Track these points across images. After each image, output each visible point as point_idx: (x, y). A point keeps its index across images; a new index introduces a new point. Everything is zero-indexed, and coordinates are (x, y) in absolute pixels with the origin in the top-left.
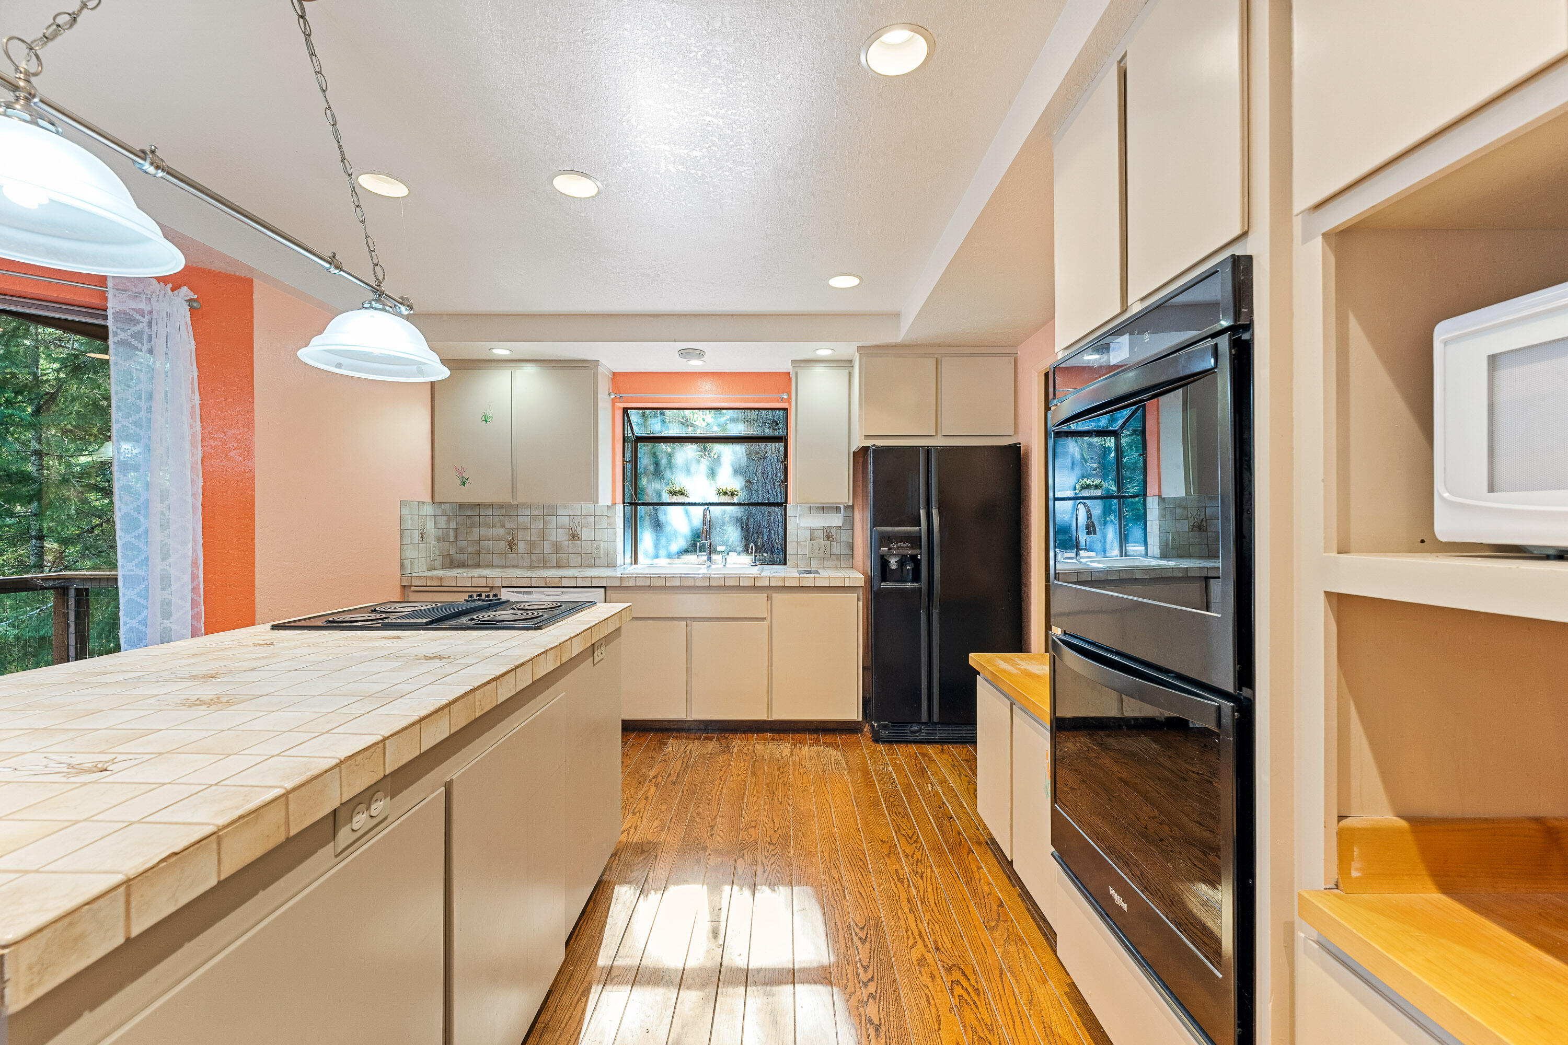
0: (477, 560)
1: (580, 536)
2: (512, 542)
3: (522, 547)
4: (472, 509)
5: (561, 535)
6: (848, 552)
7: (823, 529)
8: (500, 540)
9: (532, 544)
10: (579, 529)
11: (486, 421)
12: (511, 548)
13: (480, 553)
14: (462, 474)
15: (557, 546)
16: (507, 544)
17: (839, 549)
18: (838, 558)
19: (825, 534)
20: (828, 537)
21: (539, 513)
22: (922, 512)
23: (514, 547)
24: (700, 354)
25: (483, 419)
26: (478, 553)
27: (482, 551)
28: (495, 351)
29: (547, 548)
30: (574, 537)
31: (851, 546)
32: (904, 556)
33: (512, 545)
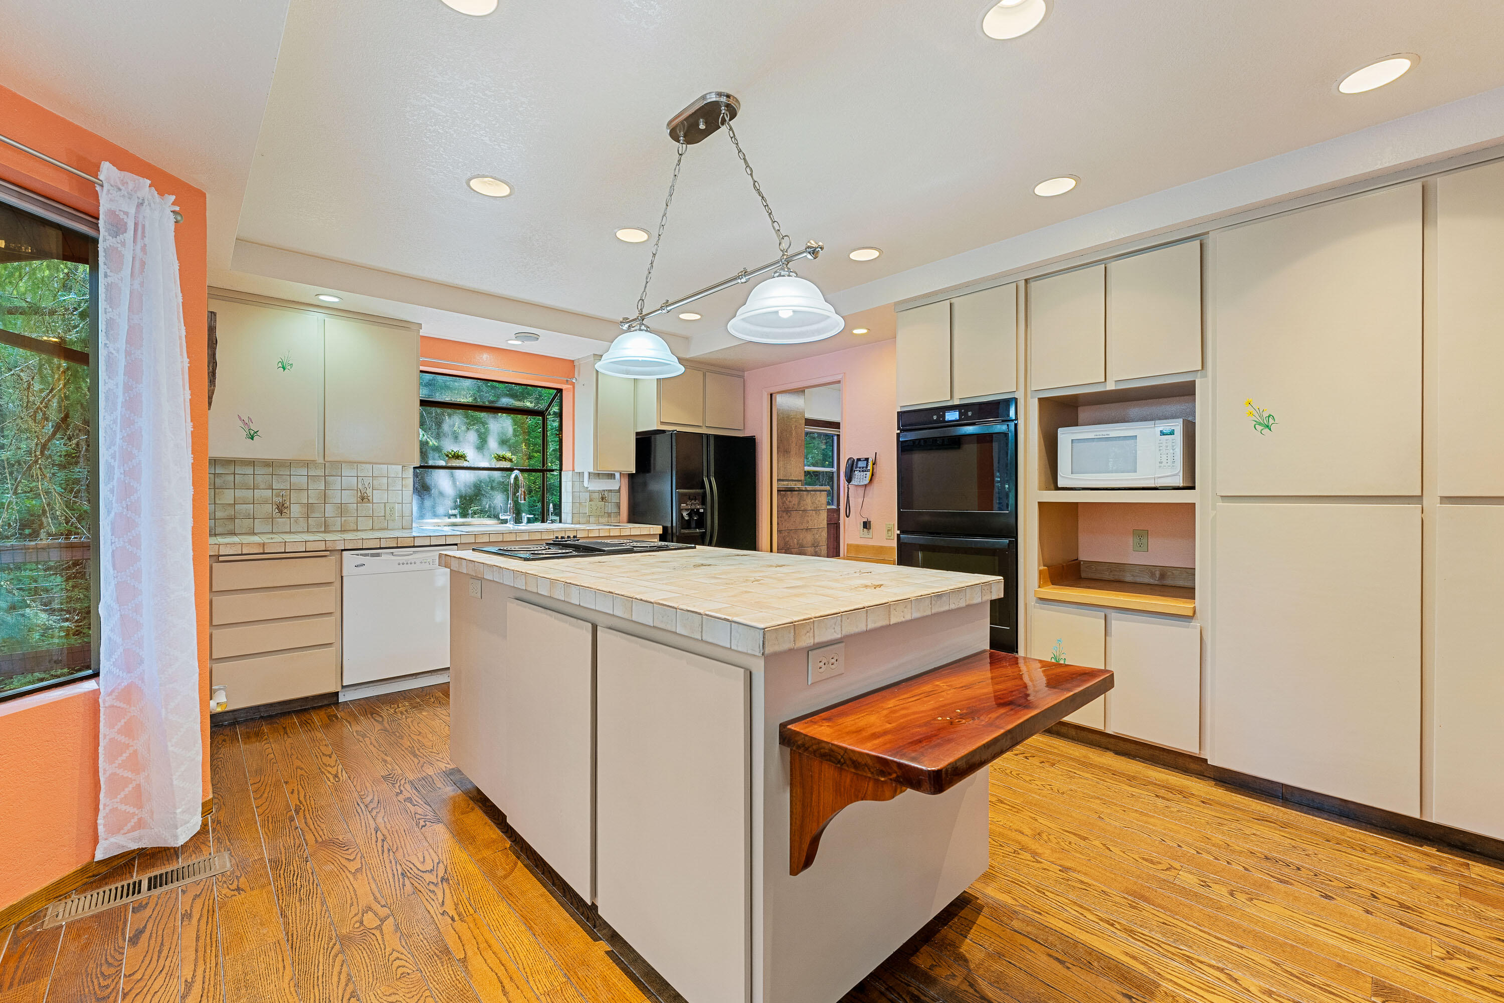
0: (231, 527)
1: (370, 498)
2: (283, 505)
3: (295, 510)
4: (223, 465)
5: (349, 498)
6: (616, 510)
7: (599, 492)
8: (266, 502)
9: (309, 506)
10: (369, 492)
11: (284, 369)
12: (281, 512)
13: (235, 518)
14: (249, 426)
15: (342, 509)
16: (274, 507)
17: (611, 508)
18: (609, 515)
19: (600, 496)
20: (603, 499)
21: (320, 472)
22: (705, 479)
23: (285, 511)
24: (536, 337)
25: (280, 365)
26: (233, 519)
27: (237, 515)
28: (322, 297)
29: (330, 510)
30: (363, 498)
31: (618, 505)
32: (692, 510)
33: (281, 508)
